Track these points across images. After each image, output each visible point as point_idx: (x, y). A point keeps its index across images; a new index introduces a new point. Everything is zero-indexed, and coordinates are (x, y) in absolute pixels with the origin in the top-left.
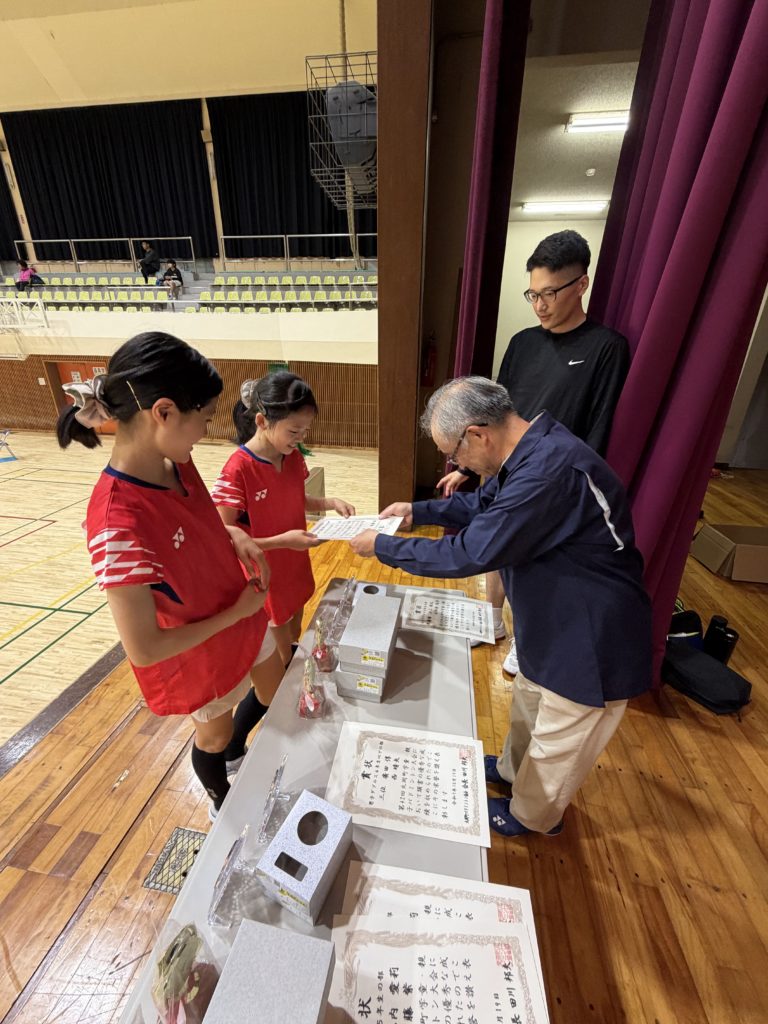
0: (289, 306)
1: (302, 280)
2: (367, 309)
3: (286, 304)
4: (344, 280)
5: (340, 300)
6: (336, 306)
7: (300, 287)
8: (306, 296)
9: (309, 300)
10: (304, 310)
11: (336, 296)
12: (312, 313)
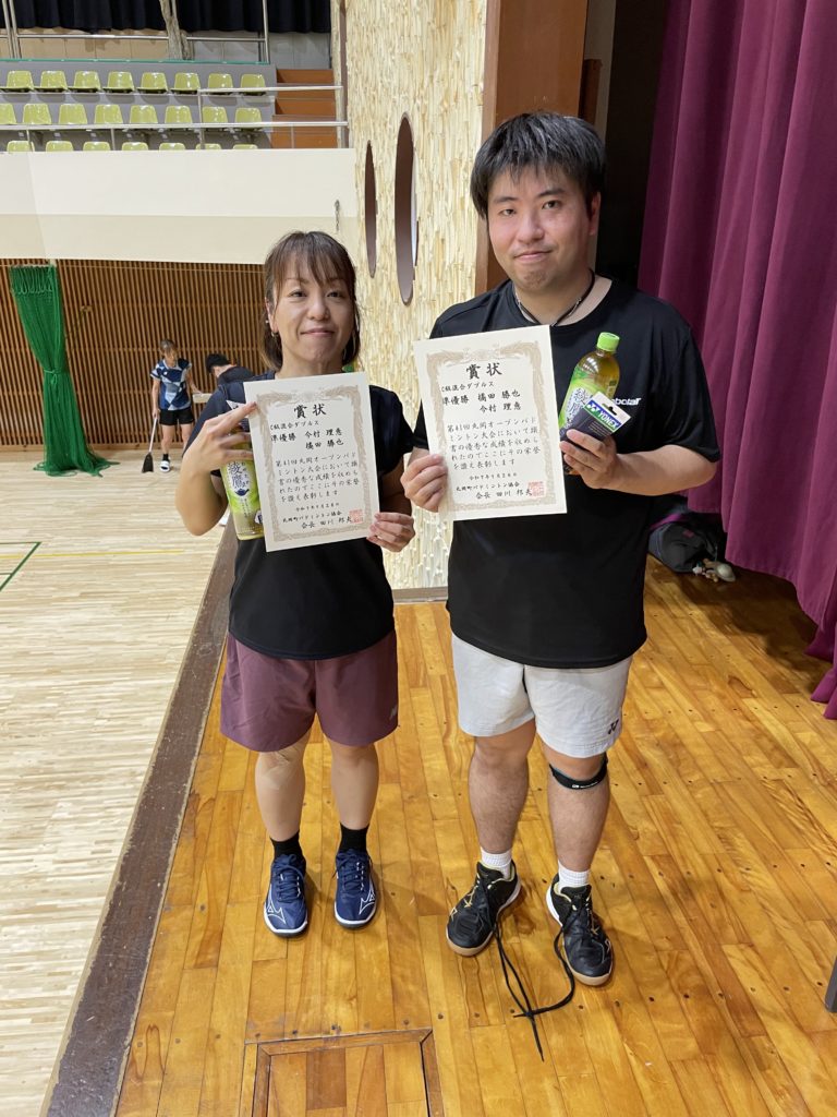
0: (40, 138)
1: (53, 79)
2: (224, 147)
3: (31, 131)
4: (156, 80)
5: (155, 126)
6: (150, 137)
7: (53, 94)
8: (74, 115)
9: (84, 125)
10: (78, 147)
11: (145, 116)
12: (96, 153)
